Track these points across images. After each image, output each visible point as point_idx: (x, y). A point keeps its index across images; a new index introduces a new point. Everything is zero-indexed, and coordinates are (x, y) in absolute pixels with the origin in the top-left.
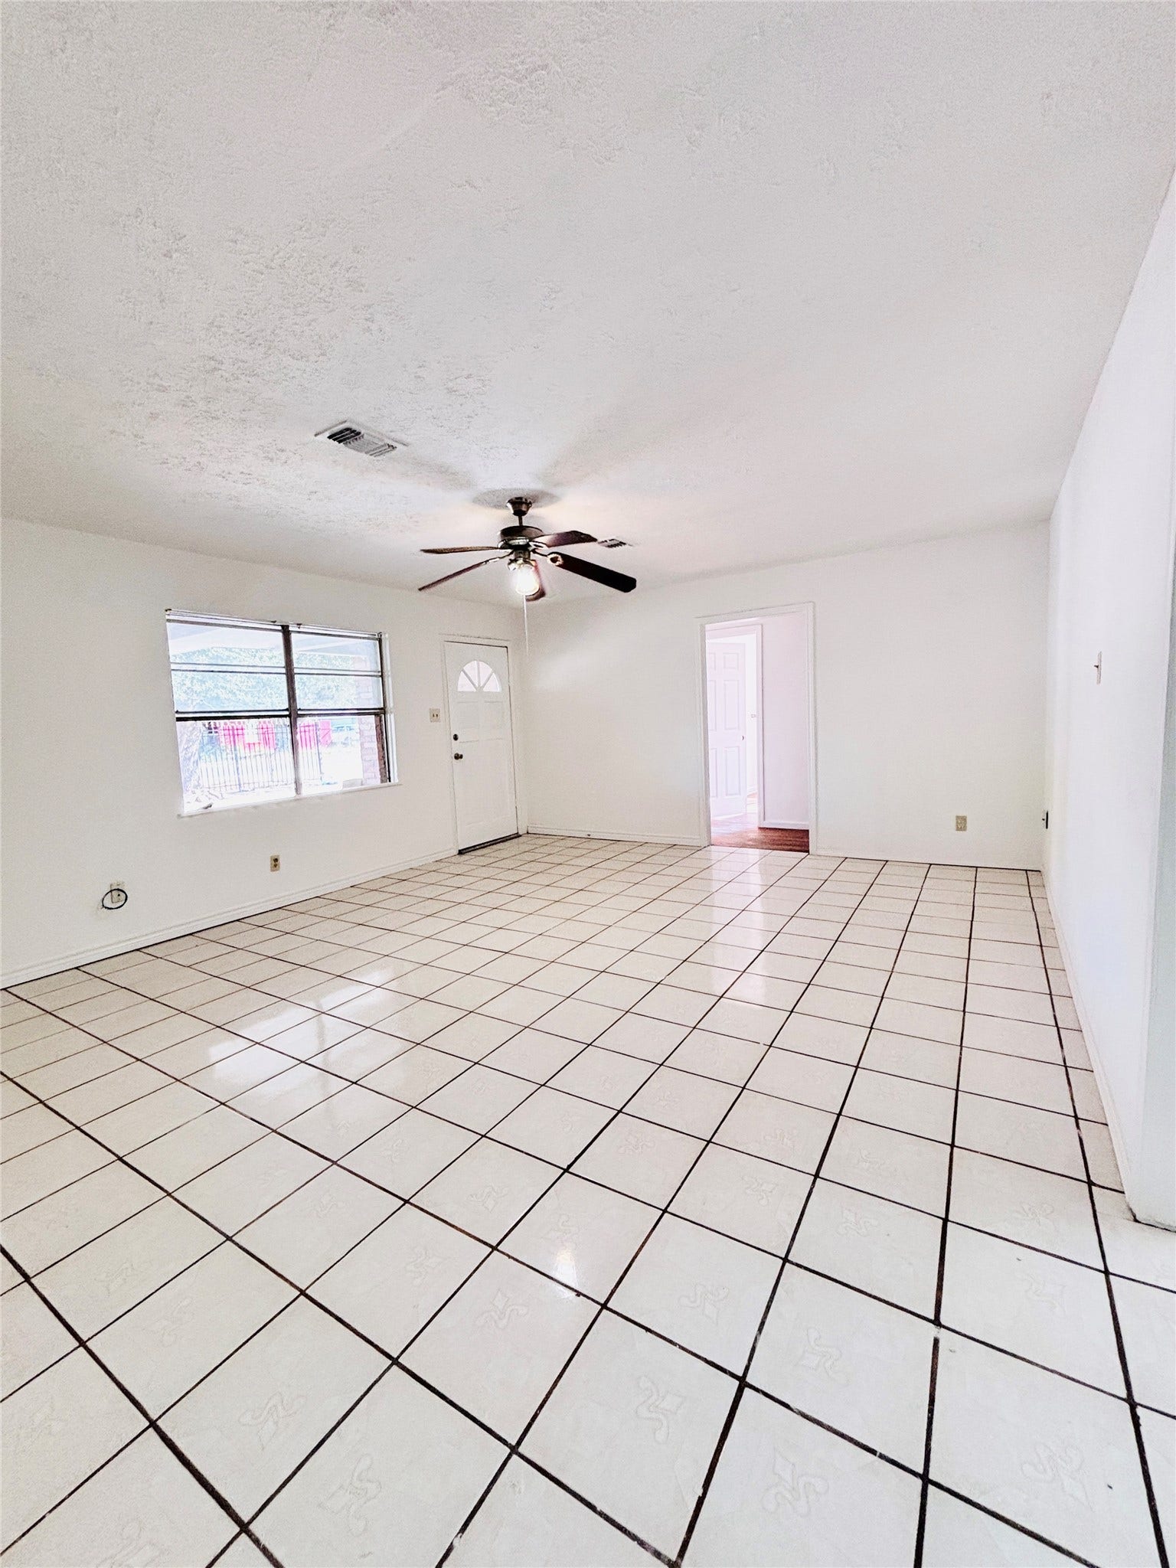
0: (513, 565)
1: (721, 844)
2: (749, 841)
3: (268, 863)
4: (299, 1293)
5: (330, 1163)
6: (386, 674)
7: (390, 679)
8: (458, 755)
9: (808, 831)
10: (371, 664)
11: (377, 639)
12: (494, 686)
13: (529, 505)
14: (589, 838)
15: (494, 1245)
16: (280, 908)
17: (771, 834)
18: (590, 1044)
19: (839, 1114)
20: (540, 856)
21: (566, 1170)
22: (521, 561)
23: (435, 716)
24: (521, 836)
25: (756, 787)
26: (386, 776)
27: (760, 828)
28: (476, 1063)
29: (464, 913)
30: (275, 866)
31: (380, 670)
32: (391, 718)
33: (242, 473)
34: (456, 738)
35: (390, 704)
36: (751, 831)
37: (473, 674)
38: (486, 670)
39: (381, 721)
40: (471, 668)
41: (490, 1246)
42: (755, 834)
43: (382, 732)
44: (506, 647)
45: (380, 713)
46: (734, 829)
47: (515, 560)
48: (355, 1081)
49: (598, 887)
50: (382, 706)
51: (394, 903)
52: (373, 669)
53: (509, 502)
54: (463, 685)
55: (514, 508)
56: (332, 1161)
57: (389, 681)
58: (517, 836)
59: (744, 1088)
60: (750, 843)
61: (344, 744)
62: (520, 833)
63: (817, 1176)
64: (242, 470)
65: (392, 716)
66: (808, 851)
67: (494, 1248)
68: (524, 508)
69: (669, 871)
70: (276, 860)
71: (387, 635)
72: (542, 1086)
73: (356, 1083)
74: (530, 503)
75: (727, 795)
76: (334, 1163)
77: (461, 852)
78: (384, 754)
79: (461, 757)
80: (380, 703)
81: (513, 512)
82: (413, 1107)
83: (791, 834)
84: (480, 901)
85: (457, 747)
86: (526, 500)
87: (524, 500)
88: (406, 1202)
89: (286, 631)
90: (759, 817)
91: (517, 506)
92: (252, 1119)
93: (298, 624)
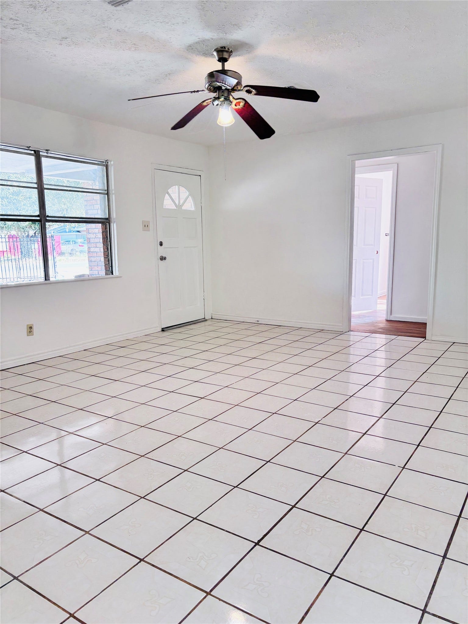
0: (216, 102)
1: (358, 331)
2: (379, 329)
3: (25, 330)
4: (69, 615)
5: (83, 533)
6: (110, 192)
7: (114, 196)
8: (162, 257)
9: (426, 324)
10: (99, 184)
11: (104, 165)
12: (190, 206)
13: (230, 53)
14: (258, 324)
15: (208, 591)
16: (33, 363)
17: (395, 325)
18: (269, 461)
19: (460, 516)
20: (222, 334)
21: (257, 544)
22: (222, 99)
23: (146, 226)
24: (206, 320)
25: (386, 290)
26: (109, 269)
27: (387, 321)
28: (185, 471)
29: (169, 370)
30: (30, 332)
31: (106, 189)
32: (114, 227)
33: (11, 19)
34: (161, 244)
35: (114, 215)
36: (381, 322)
37: (175, 196)
38: (185, 193)
39: (106, 228)
40: (174, 191)
41: (205, 592)
42: (383, 325)
43: (107, 237)
44: (200, 176)
45: (106, 222)
46: (368, 320)
47: (218, 98)
48: (98, 479)
49: (265, 357)
50: (107, 217)
51: (116, 363)
52: (101, 188)
53: (215, 50)
54: (168, 203)
55: (218, 55)
56: (86, 531)
57: (113, 197)
58: (205, 320)
59: (385, 495)
60: (380, 330)
61: (70, 254)
62: (206, 318)
63: (445, 557)
64: (12, 16)
65: (115, 225)
66: (425, 338)
67: (208, 594)
68: (226, 55)
69: (318, 348)
70: (31, 328)
71: (112, 163)
72: (235, 487)
73: (99, 480)
74: (231, 52)
75: (362, 295)
76: (87, 532)
77: (163, 330)
78: (108, 253)
79: (165, 258)
80: (105, 214)
81: (217, 58)
82: (141, 498)
83: (412, 326)
84: (180, 363)
85: (162, 251)
86: (228, 49)
87: (227, 49)
88: (141, 560)
89: (37, 155)
90: (387, 312)
91: (221, 53)
92: (24, 502)
93: (47, 150)
